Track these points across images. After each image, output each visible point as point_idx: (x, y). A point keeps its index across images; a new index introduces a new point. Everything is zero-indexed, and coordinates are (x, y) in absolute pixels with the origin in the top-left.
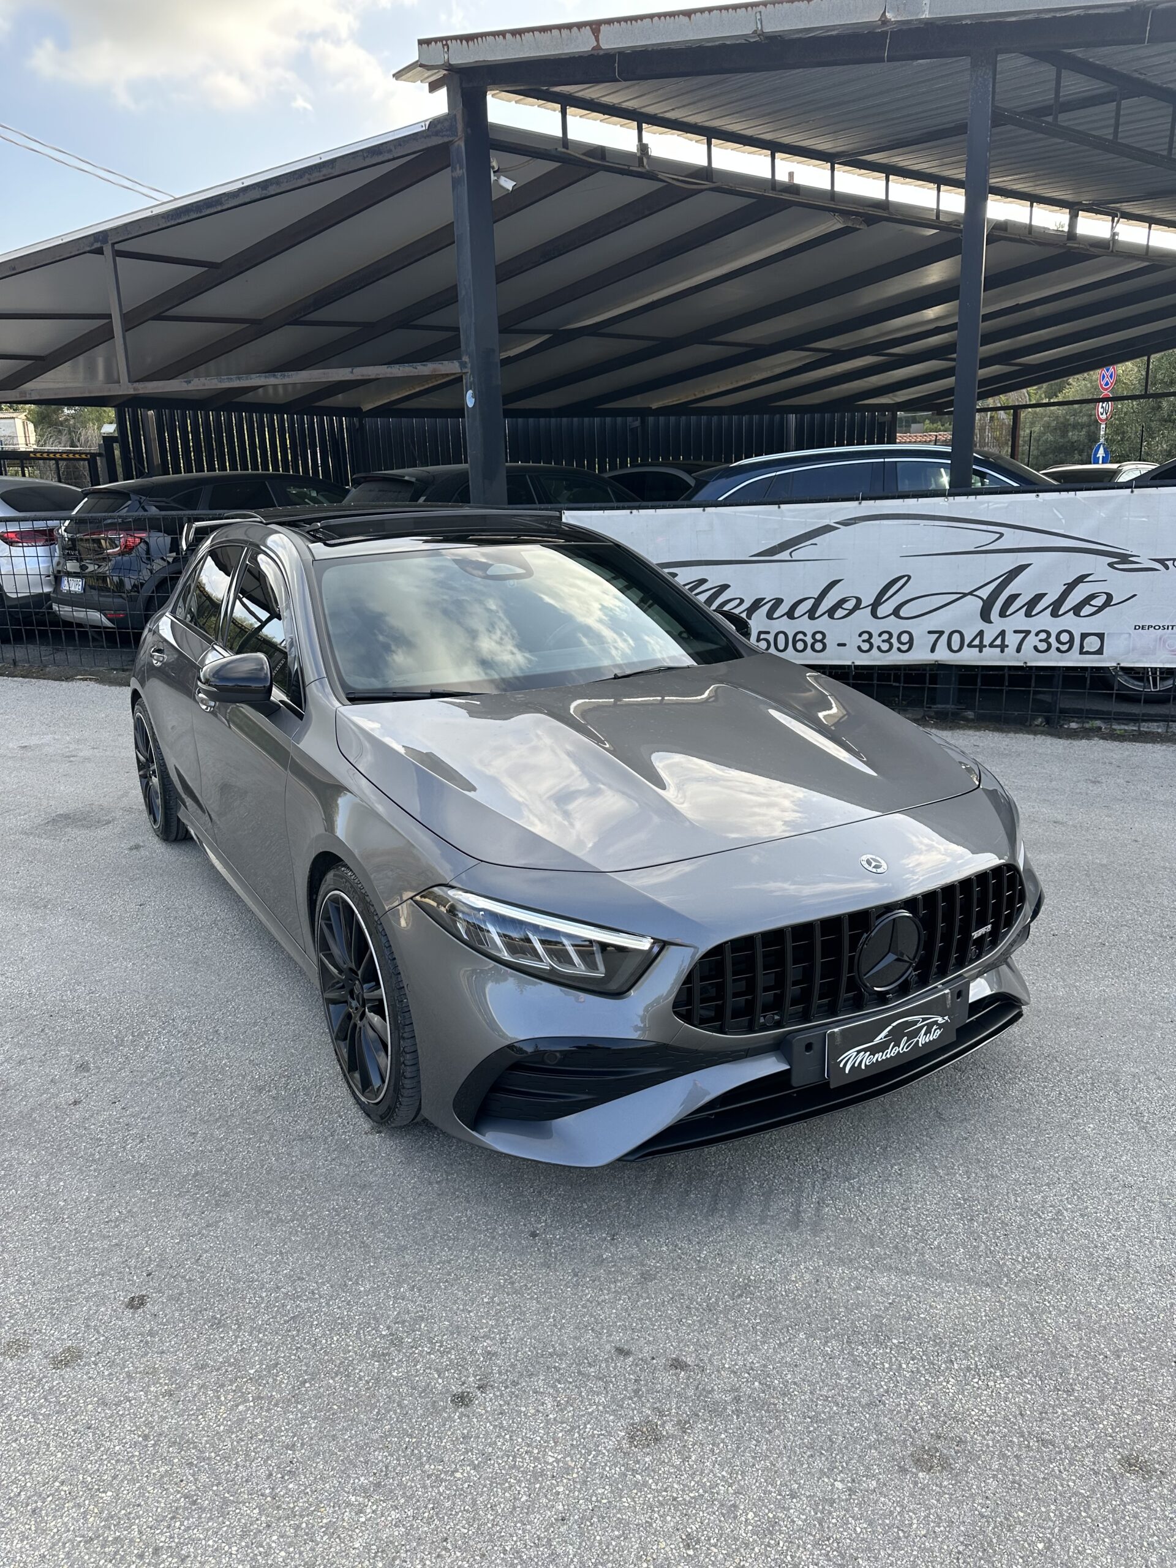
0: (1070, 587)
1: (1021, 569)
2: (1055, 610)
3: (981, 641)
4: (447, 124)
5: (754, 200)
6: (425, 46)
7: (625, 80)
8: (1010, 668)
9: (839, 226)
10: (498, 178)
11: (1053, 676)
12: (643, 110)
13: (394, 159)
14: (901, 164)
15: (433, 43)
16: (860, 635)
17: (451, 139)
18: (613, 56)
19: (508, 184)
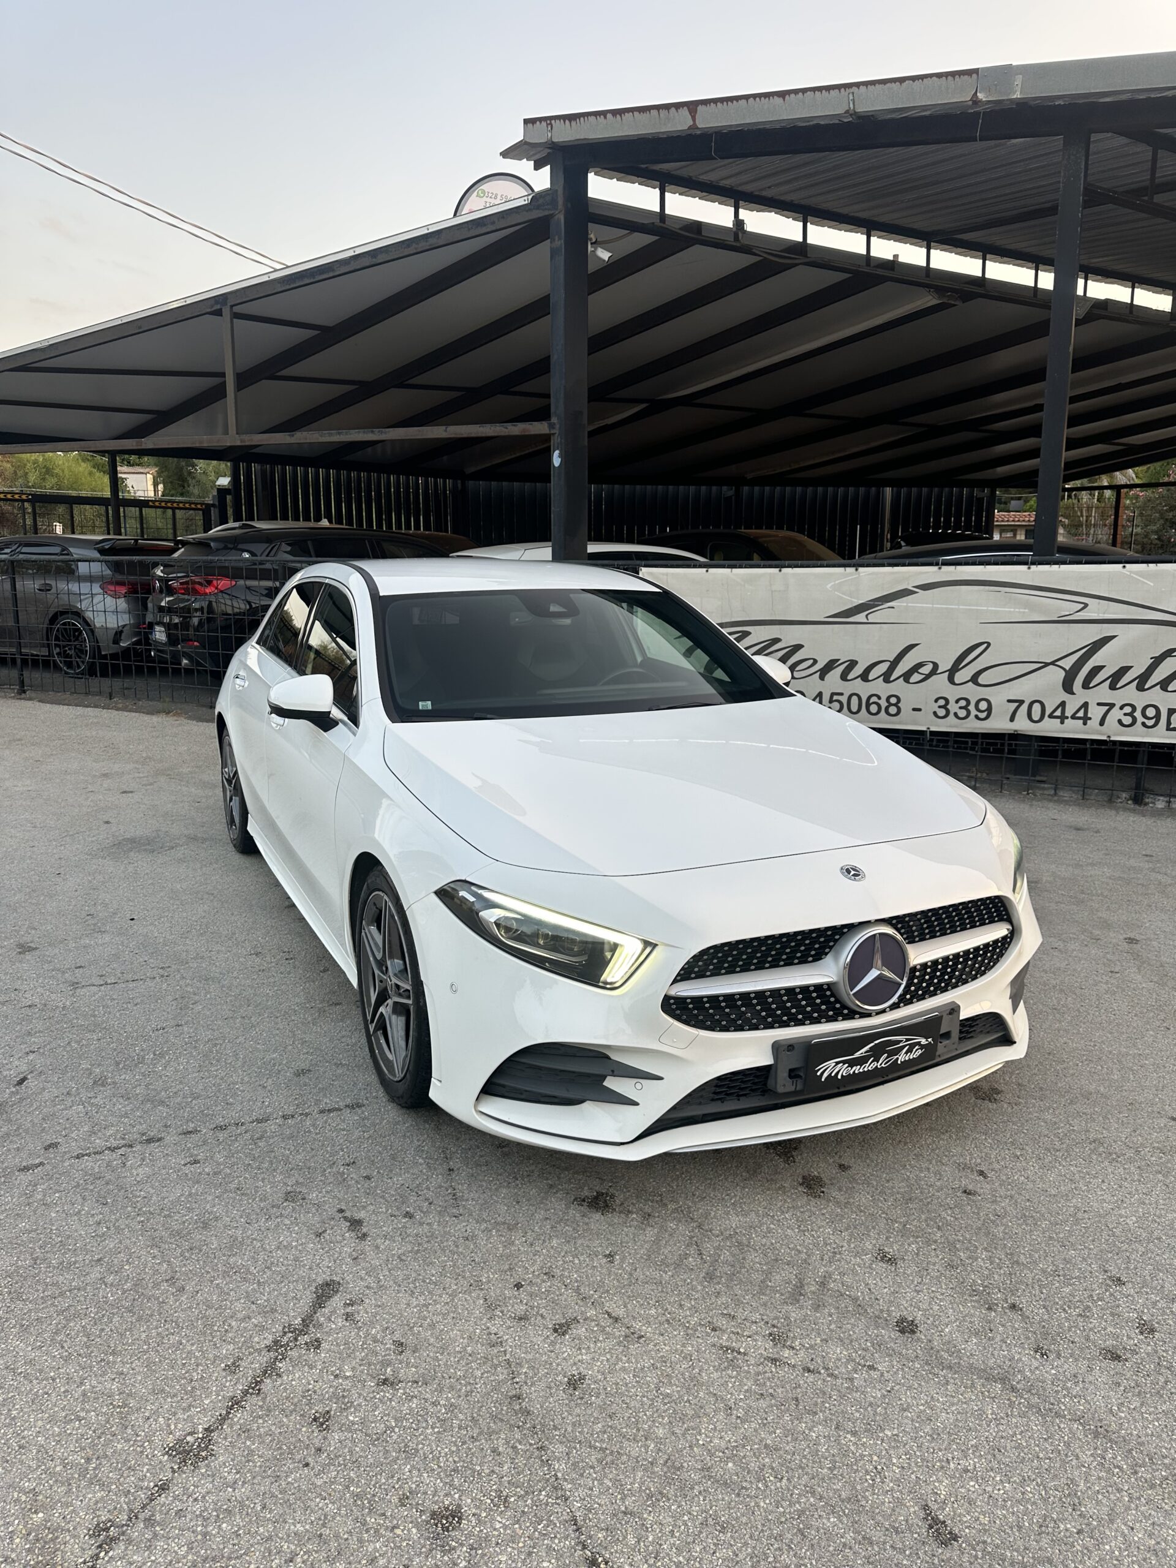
0: (1158, 661)
1: (1106, 640)
2: (1141, 683)
3: (1063, 711)
4: (548, 198)
5: (851, 275)
6: (530, 125)
7: (722, 158)
8: (1093, 741)
9: (935, 302)
10: (596, 249)
11: (1137, 752)
12: (740, 189)
13: (497, 231)
14: (998, 243)
15: (538, 123)
16: (936, 701)
17: (551, 212)
18: (711, 135)
19: (604, 255)
